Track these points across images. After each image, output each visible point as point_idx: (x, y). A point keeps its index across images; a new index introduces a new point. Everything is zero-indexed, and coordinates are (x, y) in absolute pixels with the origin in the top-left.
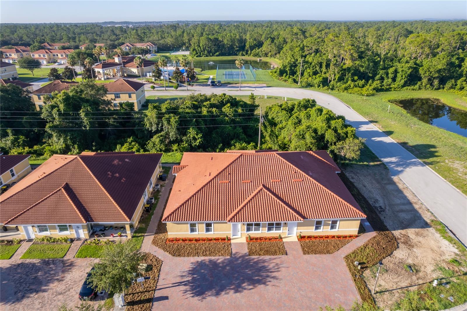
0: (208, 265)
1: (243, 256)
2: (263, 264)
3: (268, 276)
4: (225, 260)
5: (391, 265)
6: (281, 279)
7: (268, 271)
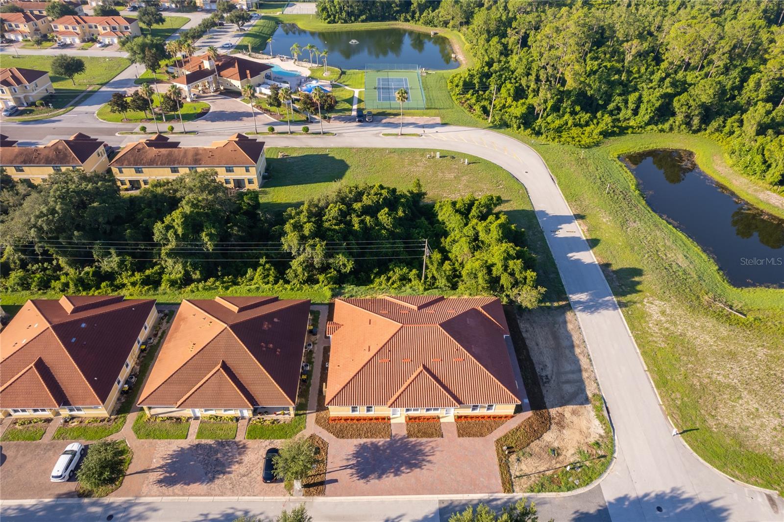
0: (370, 448)
1: (402, 439)
2: (420, 448)
3: (424, 460)
4: (385, 442)
5: (537, 449)
6: (435, 463)
7: (424, 454)
